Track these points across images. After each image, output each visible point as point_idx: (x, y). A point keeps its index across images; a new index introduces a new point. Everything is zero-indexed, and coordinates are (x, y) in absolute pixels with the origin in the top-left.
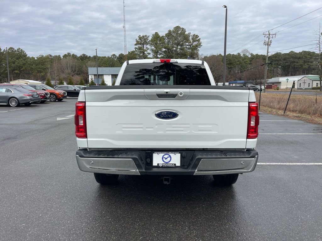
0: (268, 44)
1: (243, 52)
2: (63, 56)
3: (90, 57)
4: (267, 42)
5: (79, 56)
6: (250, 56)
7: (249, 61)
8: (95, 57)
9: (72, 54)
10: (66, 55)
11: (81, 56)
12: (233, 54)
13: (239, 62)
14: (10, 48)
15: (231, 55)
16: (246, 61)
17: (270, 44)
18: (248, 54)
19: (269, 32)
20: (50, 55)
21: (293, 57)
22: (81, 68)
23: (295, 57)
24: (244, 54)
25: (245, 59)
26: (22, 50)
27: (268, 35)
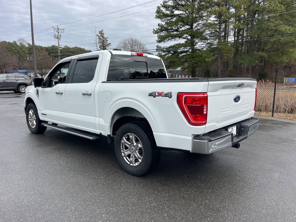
0: (58, 38)
1: (20, 41)
4: (57, 35)
6: (27, 46)
7: (27, 51)
12: (9, 42)
13: (16, 51)
15: (6, 42)
16: (24, 51)
17: (60, 38)
18: (25, 44)
19: (57, 26)
21: (67, 51)
23: (69, 51)
24: (20, 43)
25: (23, 48)
27: (57, 29)
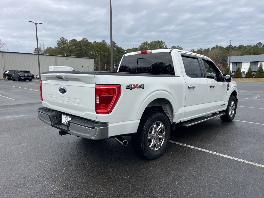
2: (211, 49)
3: (235, 47)
5: (225, 47)
8: (240, 47)
9: (219, 46)
10: (214, 47)
11: (227, 47)
14: (173, 47)
20: (201, 49)
22: (225, 58)
26: (180, 47)
